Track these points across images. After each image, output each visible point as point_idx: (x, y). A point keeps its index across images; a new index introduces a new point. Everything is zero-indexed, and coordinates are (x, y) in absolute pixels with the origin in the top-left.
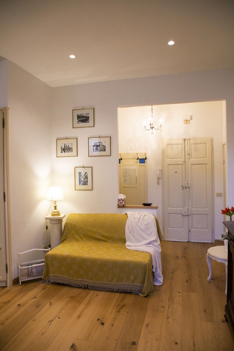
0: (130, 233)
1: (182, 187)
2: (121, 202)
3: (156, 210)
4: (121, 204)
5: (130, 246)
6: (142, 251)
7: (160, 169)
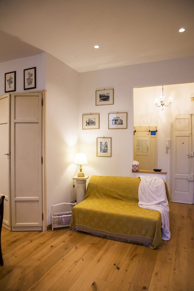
0: (143, 194)
1: (188, 156)
2: (135, 167)
3: (165, 175)
4: (135, 169)
5: (142, 205)
6: (153, 210)
7: (169, 140)
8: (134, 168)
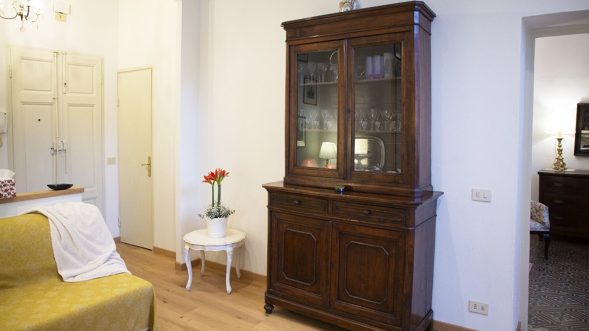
1: (52, 151)
2: (8, 188)
4: (9, 194)
6: (110, 274)
7: (5, 111)
8: (6, 191)
